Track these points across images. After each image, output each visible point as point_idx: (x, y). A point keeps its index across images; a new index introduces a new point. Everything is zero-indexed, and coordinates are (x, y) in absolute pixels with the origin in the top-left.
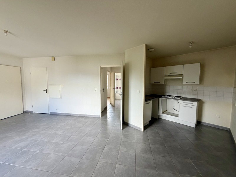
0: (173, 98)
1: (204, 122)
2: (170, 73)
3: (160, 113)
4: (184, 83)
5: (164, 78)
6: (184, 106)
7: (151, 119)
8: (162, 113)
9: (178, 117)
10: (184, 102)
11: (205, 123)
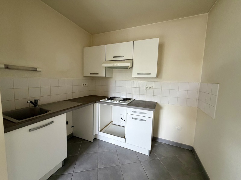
0: (118, 102)
1: (160, 139)
2: (114, 57)
3: (97, 131)
4: (135, 74)
5: (103, 65)
6: (133, 118)
7: (67, 157)
8: (100, 131)
9: (124, 138)
10: (133, 112)
11: (163, 140)
